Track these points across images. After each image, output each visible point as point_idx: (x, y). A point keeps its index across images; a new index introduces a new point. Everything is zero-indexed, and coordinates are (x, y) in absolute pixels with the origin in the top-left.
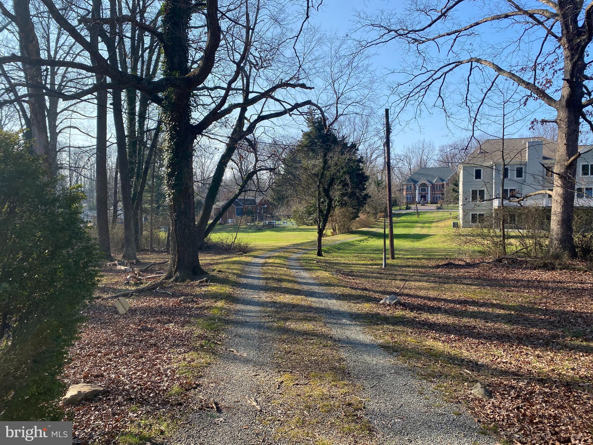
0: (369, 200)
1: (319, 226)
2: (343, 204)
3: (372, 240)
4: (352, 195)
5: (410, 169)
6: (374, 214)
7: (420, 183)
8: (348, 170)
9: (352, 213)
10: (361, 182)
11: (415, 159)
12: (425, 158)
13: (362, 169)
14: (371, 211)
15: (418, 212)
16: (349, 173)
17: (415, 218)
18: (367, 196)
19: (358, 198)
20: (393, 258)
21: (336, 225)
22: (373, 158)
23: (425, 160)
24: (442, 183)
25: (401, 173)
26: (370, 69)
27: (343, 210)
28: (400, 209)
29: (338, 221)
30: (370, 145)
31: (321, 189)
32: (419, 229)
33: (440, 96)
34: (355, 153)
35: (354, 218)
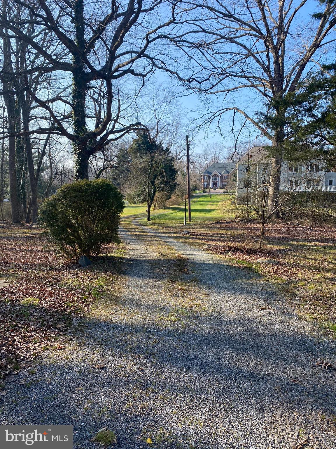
0: (178, 186)
1: (148, 203)
2: (161, 190)
3: (180, 213)
4: (167, 183)
5: (207, 164)
6: (181, 196)
7: (213, 174)
8: (164, 167)
9: (167, 195)
10: (172, 175)
11: (210, 156)
12: (217, 155)
13: (173, 166)
14: (179, 194)
15: (210, 195)
16: (164, 169)
17: (208, 199)
18: (176, 184)
19: (170, 185)
20: (190, 221)
21: (156, 203)
22: (181, 155)
23: (217, 157)
24: (228, 174)
25: (201, 166)
26: (178, 103)
27: (161, 193)
28: (199, 193)
29: (157, 201)
30: (178, 147)
31: (150, 181)
32: (210, 206)
33: (218, 126)
34: (168, 154)
35: (168, 199)
